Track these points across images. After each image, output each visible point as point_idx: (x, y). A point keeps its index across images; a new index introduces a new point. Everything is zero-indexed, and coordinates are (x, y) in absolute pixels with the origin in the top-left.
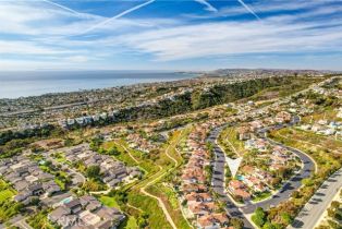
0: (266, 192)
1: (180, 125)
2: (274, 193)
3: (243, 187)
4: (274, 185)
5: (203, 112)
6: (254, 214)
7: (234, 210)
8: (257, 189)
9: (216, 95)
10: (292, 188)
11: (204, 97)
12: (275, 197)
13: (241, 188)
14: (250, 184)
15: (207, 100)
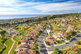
0: (63, 41)
2: (67, 41)
3: (52, 38)
4: (67, 38)
6: (53, 52)
7: (43, 49)
8: (58, 39)
10: (76, 40)
11: (51, 18)
12: (67, 43)
13: (51, 39)
14: (55, 37)
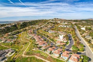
1: (19, 33)
5: (24, 29)
9: (25, 25)
11: (21, 26)
15: (23, 26)
